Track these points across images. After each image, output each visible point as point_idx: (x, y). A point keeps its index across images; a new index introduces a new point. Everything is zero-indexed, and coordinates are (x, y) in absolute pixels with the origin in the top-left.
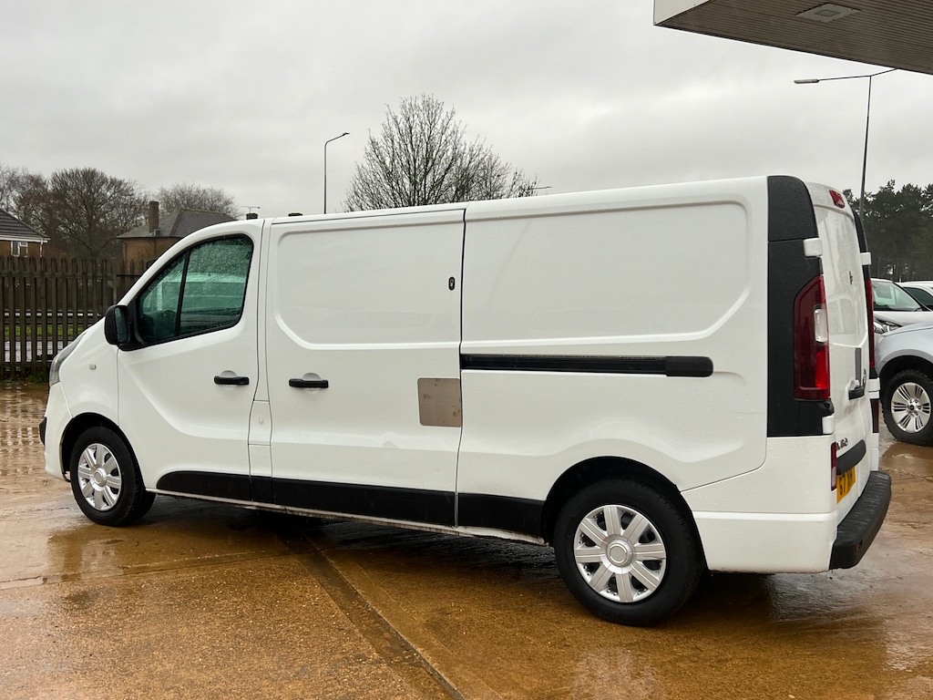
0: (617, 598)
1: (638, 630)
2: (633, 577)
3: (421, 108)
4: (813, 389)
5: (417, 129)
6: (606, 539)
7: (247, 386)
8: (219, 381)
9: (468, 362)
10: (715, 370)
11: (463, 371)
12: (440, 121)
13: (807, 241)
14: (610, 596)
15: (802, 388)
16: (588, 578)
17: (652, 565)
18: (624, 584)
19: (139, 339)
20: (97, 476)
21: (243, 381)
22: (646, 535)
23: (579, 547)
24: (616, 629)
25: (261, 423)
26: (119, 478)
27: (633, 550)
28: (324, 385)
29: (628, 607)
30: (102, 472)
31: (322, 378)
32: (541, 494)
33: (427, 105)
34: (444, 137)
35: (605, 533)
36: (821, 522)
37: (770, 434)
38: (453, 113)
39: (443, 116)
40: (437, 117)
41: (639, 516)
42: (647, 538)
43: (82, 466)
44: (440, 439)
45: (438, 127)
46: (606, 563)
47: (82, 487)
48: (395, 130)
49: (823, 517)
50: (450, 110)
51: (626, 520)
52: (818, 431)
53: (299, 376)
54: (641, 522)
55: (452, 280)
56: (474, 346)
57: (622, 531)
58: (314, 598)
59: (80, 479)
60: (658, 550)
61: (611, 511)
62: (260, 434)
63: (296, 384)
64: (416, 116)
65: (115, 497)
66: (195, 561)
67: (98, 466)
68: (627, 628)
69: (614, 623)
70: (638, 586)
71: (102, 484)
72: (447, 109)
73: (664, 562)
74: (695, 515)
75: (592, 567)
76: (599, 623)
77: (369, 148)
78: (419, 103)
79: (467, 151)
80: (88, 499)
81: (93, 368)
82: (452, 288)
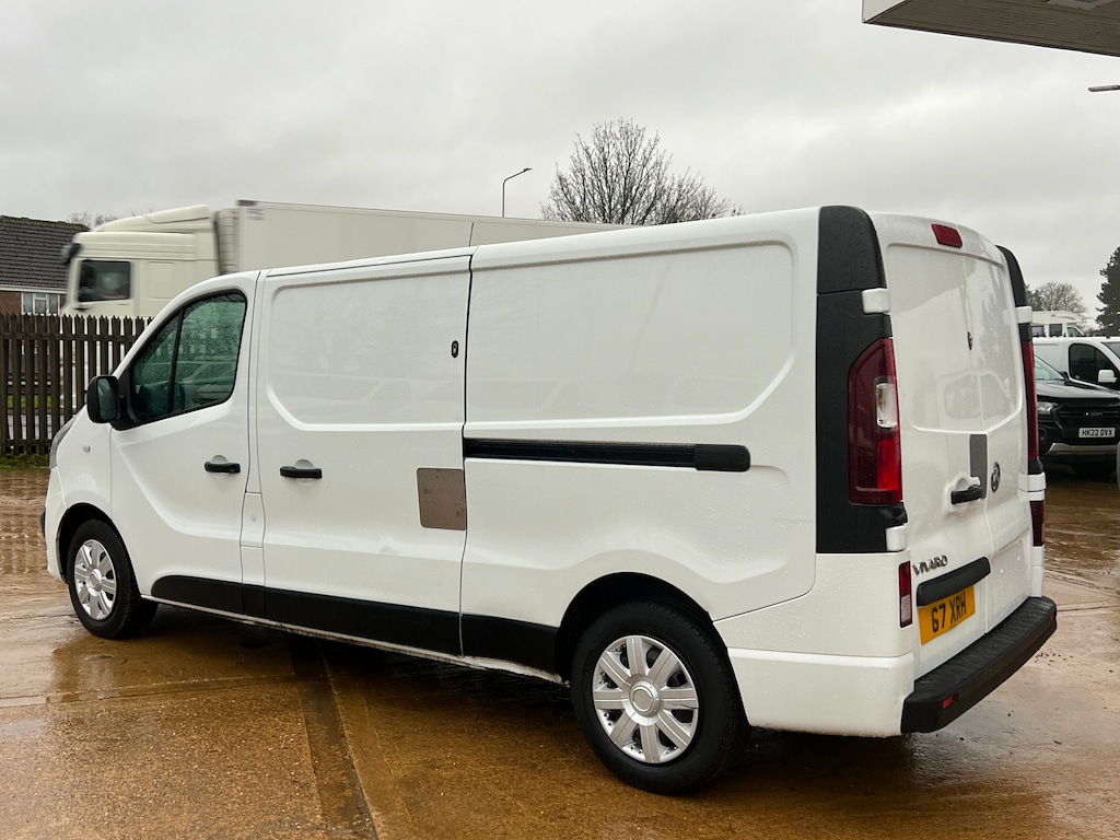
0: (641, 757)
1: (666, 799)
2: (660, 731)
3: (619, 136)
4: (873, 490)
5: (613, 162)
6: (629, 679)
7: (238, 475)
8: (211, 468)
9: (473, 448)
10: (753, 462)
11: (468, 460)
12: (641, 151)
13: (866, 293)
14: (634, 753)
15: (859, 489)
16: (609, 728)
17: (683, 715)
18: (650, 738)
19: (132, 416)
20: (93, 577)
21: (234, 468)
22: (675, 677)
23: (599, 688)
24: (639, 797)
25: (254, 521)
26: (114, 582)
27: (661, 694)
28: (317, 474)
29: (655, 769)
31: (316, 466)
32: (554, 619)
33: (626, 132)
34: (645, 171)
35: (628, 672)
36: (887, 669)
37: (819, 550)
38: (657, 140)
39: (645, 144)
40: (637, 147)
41: (667, 651)
42: (676, 680)
43: (78, 566)
44: (442, 545)
45: (639, 157)
46: (629, 711)
47: (79, 590)
48: (586, 163)
49: (888, 663)
50: (653, 137)
51: (652, 656)
52: (881, 547)
53: (292, 463)
54: (669, 659)
55: (455, 345)
56: (481, 428)
57: (648, 670)
58: (288, 739)
59: (77, 581)
60: (688, 696)
61: (636, 643)
62: (253, 533)
63: (288, 473)
64: (611, 146)
65: (110, 604)
66: (177, 686)
67: (94, 567)
68: (653, 796)
69: (639, 789)
70: (666, 742)
71: (98, 589)
72: (649, 136)
73: (696, 712)
74: (731, 653)
75: (615, 715)
76: (621, 788)
77: (557, 186)
78: (616, 129)
79: (675, 186)
80: (85, 606)
81: (88, 450)
82: (455, 355)
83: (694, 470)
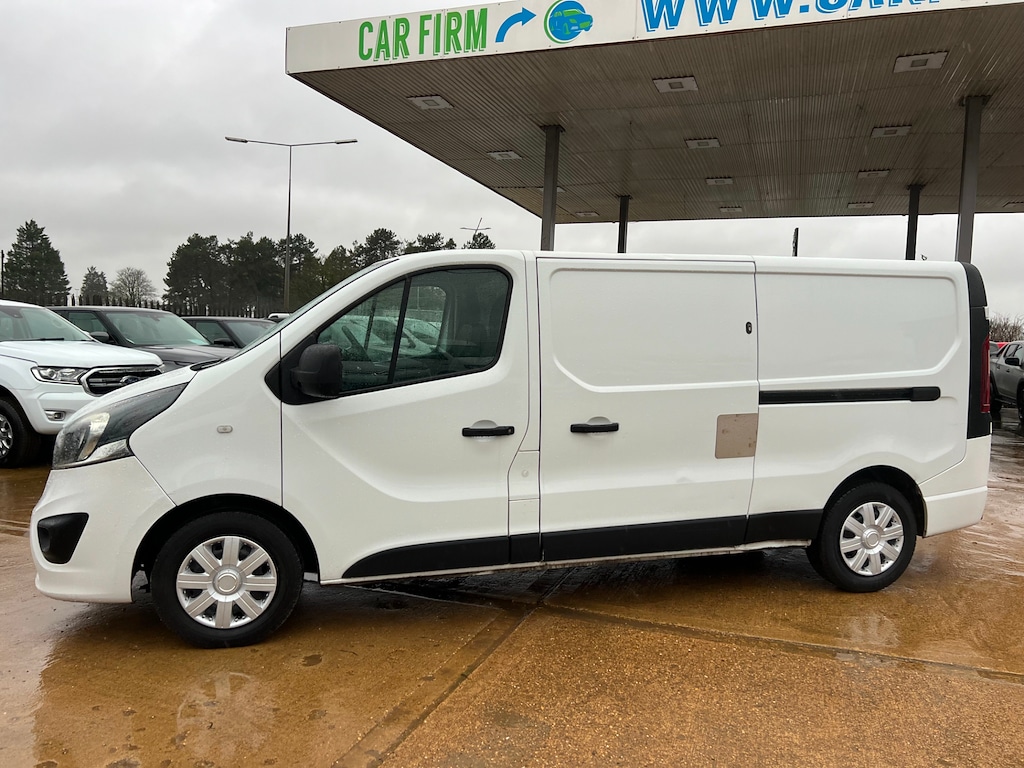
0: (869, 573)
2: (881, 554)
7: (511, 436)
8: (467, 433)
9: (767, 398)
10: (941, 395)
11: (762, 406)
14: (864, 572)
15: (985, 405)
16: (849, 563)
17: (894, 542)
18: (875, 561)
21: (508, 431)
23: (843, 540)
25: (525, 475)
26: (271, 577)
27: (882, 534)
28: (614, 428)
29: (877, 578)
30: (231, 573)
31: (612, 421)
35: (863, 526)
37: (968, 437)
41: (886, 507)
43: (186, 574)
44: (736, 470)
47: (186, 603)
51: (877, 512)
55: (749, 325)
57: (875, 522)
59: (180, 592)
60: (898, 530)
61: (867, 508)
62: (524, 488)
63: (577, 429)
65: (261, 605)
70: (885, 559)
73: (902, 538)
74: (926, 500)
80: (199, 619)
81: (225, 431)
82: (749, 332)
83: (909, 402)
